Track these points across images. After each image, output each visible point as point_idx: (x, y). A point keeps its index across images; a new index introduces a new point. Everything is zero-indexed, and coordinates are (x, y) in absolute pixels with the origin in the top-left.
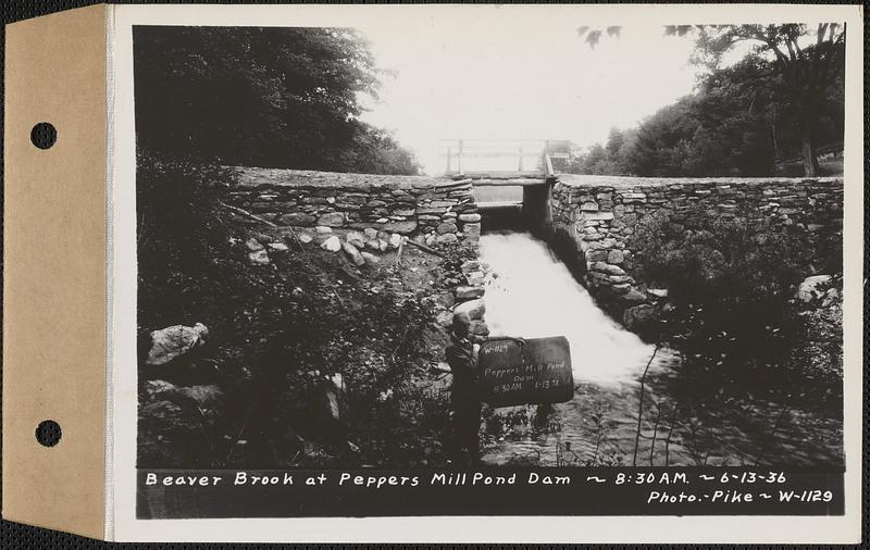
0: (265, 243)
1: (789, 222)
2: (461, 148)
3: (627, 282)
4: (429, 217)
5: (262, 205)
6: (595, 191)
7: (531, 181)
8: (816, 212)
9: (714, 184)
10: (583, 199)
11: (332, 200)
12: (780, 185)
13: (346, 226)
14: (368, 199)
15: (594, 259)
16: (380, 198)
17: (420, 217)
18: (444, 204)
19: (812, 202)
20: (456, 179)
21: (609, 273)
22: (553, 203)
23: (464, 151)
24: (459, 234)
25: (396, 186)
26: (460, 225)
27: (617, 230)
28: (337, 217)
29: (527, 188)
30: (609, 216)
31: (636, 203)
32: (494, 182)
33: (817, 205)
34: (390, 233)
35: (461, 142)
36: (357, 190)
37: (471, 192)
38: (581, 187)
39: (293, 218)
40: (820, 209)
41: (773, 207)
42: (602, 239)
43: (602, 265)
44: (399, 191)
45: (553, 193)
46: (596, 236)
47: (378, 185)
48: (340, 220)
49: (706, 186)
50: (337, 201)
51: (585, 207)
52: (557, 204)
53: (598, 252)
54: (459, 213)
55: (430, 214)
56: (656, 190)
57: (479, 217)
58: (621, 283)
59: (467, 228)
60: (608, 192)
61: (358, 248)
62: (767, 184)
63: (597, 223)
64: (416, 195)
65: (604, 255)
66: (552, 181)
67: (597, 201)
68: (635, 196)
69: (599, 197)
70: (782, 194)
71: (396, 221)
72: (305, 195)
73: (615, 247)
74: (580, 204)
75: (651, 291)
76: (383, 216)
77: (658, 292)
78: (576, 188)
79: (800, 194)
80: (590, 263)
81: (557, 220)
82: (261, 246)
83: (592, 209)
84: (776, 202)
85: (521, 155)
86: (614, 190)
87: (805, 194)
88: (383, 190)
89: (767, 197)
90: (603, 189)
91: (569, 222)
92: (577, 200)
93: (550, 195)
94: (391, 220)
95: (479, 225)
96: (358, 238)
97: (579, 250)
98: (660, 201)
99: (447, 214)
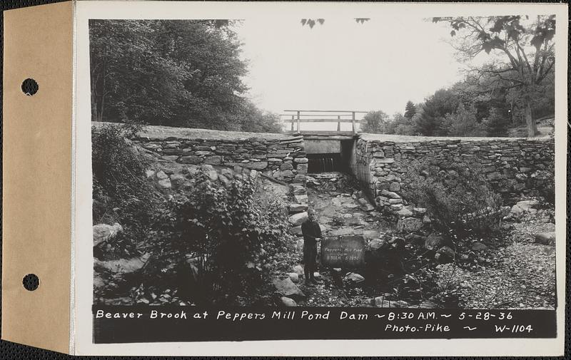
0: (169, 174)
1: (508, 166)
2: (298, 115)
3: (401, 203)
4: (275, 160)
5: (169, 151)
6: (382, 145)
7: (343, 138)
8: (525, 160)
9: (459, 141)
10: (374, 149)
11: (213, 148)
12: (502, 142)
13: (222, 165)
14: (237, 148)
15: (381, 188)
16: (244, 147)
17: (270, 160)
18: (285, 151)
19: (523, 154)
20: (295, 135)
21: (389, 197)
22: (356, 151)
23: (301, 118)
24: (294, 171)
25: (255, 139)
26: (295, 165)
27: (396, 170)
29: (343, 142)
30: (391, 160)
31: (409, 152)
32: (320, 138)
33: (526, 156)
34: (250, 169)
35: (299, 112)
36: (230, 142)
37: (303, 144)
38: (373, 142)
39: (189, 159)
40: (528, 158)
41: (498, 156)
42: (386, 175)
43: (385, 192)
44: (257, 143)
45: (357, 146)
46: (382, 173)
47: (243, 139)
48: (218, 160)
49: (454, 142)
50: (217, 149)
51: (375, 155)
52: (359, 152)
53: (383, 184)
54: (294, 157)
55: (276, 158)
56: (422, 144)
57: (307, 159)
58: (397, 204)
59: (299, 167)
60: (390, 145)
61: (228, 178)
62: (494, 141)
63: (383, 165)
64: (268, 145)
65: (387, 185)
66: (356, 137)
67: (384, 151)
68: (408, 148)
69: (384, 148)
70: (503, 148)
71: (254, 161)
72: (197, 144)
73: (395, 181)
74: (372, 152)
75: (416, 209)
76: (246, 158)
77: (420, 210)
78: (370, 142)
79: (515, 148)
80: (378, 191)
81: (359, 162)
82: (167, 176)
83: (380, 156)
84: (499, 153)
85: (339, 121)
86: (394, 144)
87: (518, 148)
88: (246, 141)
89: (493, 149)
90: (387, 144)
91: (366, 164)
92: (370, 150)
93: (355, 147)
94: (251, 161)
95: (307, 165)
96: (229, 172)
97: (371, 182)
98: (424, 151)
99: (287, 158)
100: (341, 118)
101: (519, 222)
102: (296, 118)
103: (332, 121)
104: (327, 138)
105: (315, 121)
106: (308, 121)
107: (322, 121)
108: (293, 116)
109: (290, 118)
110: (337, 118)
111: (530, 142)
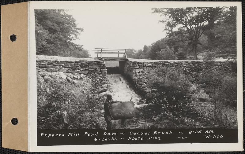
1: (188, 71)
2: (101, 50)
4: (92, 70)
5: (42, 66)
6: (138, 63)
7: (121, 60)
8: (195, 69)
11: (63, 65)
12: (186, 62)
13: (68, 72)
14: (74, 65)
15: (138, 81)
16: (78, 64)
17: (89, 70)
18: (96, 66)
20: (100, 59)
21: (142, 85)
22: (127, 66)
23: (102, 52)
25: (83, 61)
26: (101, 72)
27: (144, 73)
28: (65, 70)
29: (120, 62)
30: (142, 70)
31: (149, 66)
32: (111, 60)
33: (195, 67)
34: (81, 74)
35: (101, 49)
36: (71, 62)
37: (104, 63)
38: (135, 62)
39: (52, 69)
41: (184, 68)
42: (140, 76)
43: (140, 82)
45: (127, 64)
46: (138, 75)
47: (77, 61)
49: (168, 62)
50: (65, 65)
54: (101, 68)
55: (93, 69)
56: (155, 63)
57: (106, 70)
58: (145, 87)
59: (103, 73)
60: (142, 63)
61: (71, 78)
62: (183, 62)
63: (139, 72)
64: (88, 64)
65: (140, 80)
66: (127, 60)
67: (139, 66)
68: (149, 64)
70: (187, 65)
71: (82, 70)
72: (55, 63)
73: (144, 78)
74: (134, 66)
75: (153, 89)
76: (79, 69)
77: (155, 90)
78: (133, 62)
79: (191, 64)
80: (136, 82)
81: (128, 70)
82: (42, 77)
83: (138, 68)
84: (185, 66)
85: (119, 53)
86: (143, 63)
87: (192, 64)
88: (79, 62)
89: (183, 65)
90: (140, 63)
91: (131, 71)
92: (134, 65)
93: (126, 64)
94: (81, 70)
95: (106, 72)
96: (71, 75)
97: (134, 79)
98: (156, 66)
99: (97, 69)
100: (119, 52)
101: (193, 93)
102: (100, 52)
103: (116, 53)
104: (114, 60)
105: (109, 53)
106: (106, 53)
107: (112, 53)
108: (98, 51)
109: (97, 52)
110: (117, 52)
111: (196, 62)
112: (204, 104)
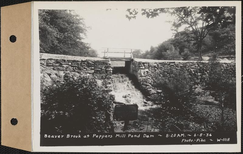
0: (50, 75)
1: (193, 72)
2: (108, 50)
3: (152, 88)
4: (98, 69)
5: (49, 64)
6: (144, 63)
7: (127, 60)
8: (200, 70)
9: (175, 62)
11: (70, 64)
12: (191, 63)
13: (74, 71)
14: (81, 64)
16: (84, 63)
17: (95, 69)
18: (102, 66)
20: (106, 59)
21: (147, 86)
22: (132, 66)
24: (106, 74)
25: (89, 60)
26: (106, 71)
27: (149, 74)
28: (71, 69)
30: (147, 70)
31: (155, 67)
32: (117, 60)
33: (200, 68)
34: (87, 73)
36: (78, 61)
37: (110, 63)
38: (140, 62)
39: (58, 68)
42: (145, 76)
43: (145, 83)
44: (90, 62)
49: (173, 63)
50: (72, 64)
51: (141, 68)
52: (134, 66)
53: (144, 80)
54: (106, 68)
56: (160, 63)
57: (112, 69)
59: (108, 72)
60: (147, 64)
62: (188, 62)
63: (144, 72)
64: (94, 63)
65: (146, 81)
66: (132, 60)
67: (144, 66)
68: (154, 65)
70: (192, 65)
72: (62, 62)
73: (149, 79)
74: (139, 67)
75: (158, 91)
76: (85, 68)
77: (160, 91)
78: (138, 62)
79: (196, 65)
80: (142, 83)
81: (133, 71)
83: (143, 68)
86: (149, 63)
88: (85, 61)
89: (188, 66)
91: (136, 71)
92: (139, 65)
93: (132, 64)
94: (87, 70)
95: (112, 72)
96: (77, 74)
97: (139, 79)
98: (161, 66)
99: (103, 68)
100: (125, 52)
101: (198, 96)
103: (122, 53)
104: (120, 60)
105: (115, 52)
106: (112, 52)
107: (118, 52)
108: (105, 50)
111: (201, 63)
112: (210, 107)
